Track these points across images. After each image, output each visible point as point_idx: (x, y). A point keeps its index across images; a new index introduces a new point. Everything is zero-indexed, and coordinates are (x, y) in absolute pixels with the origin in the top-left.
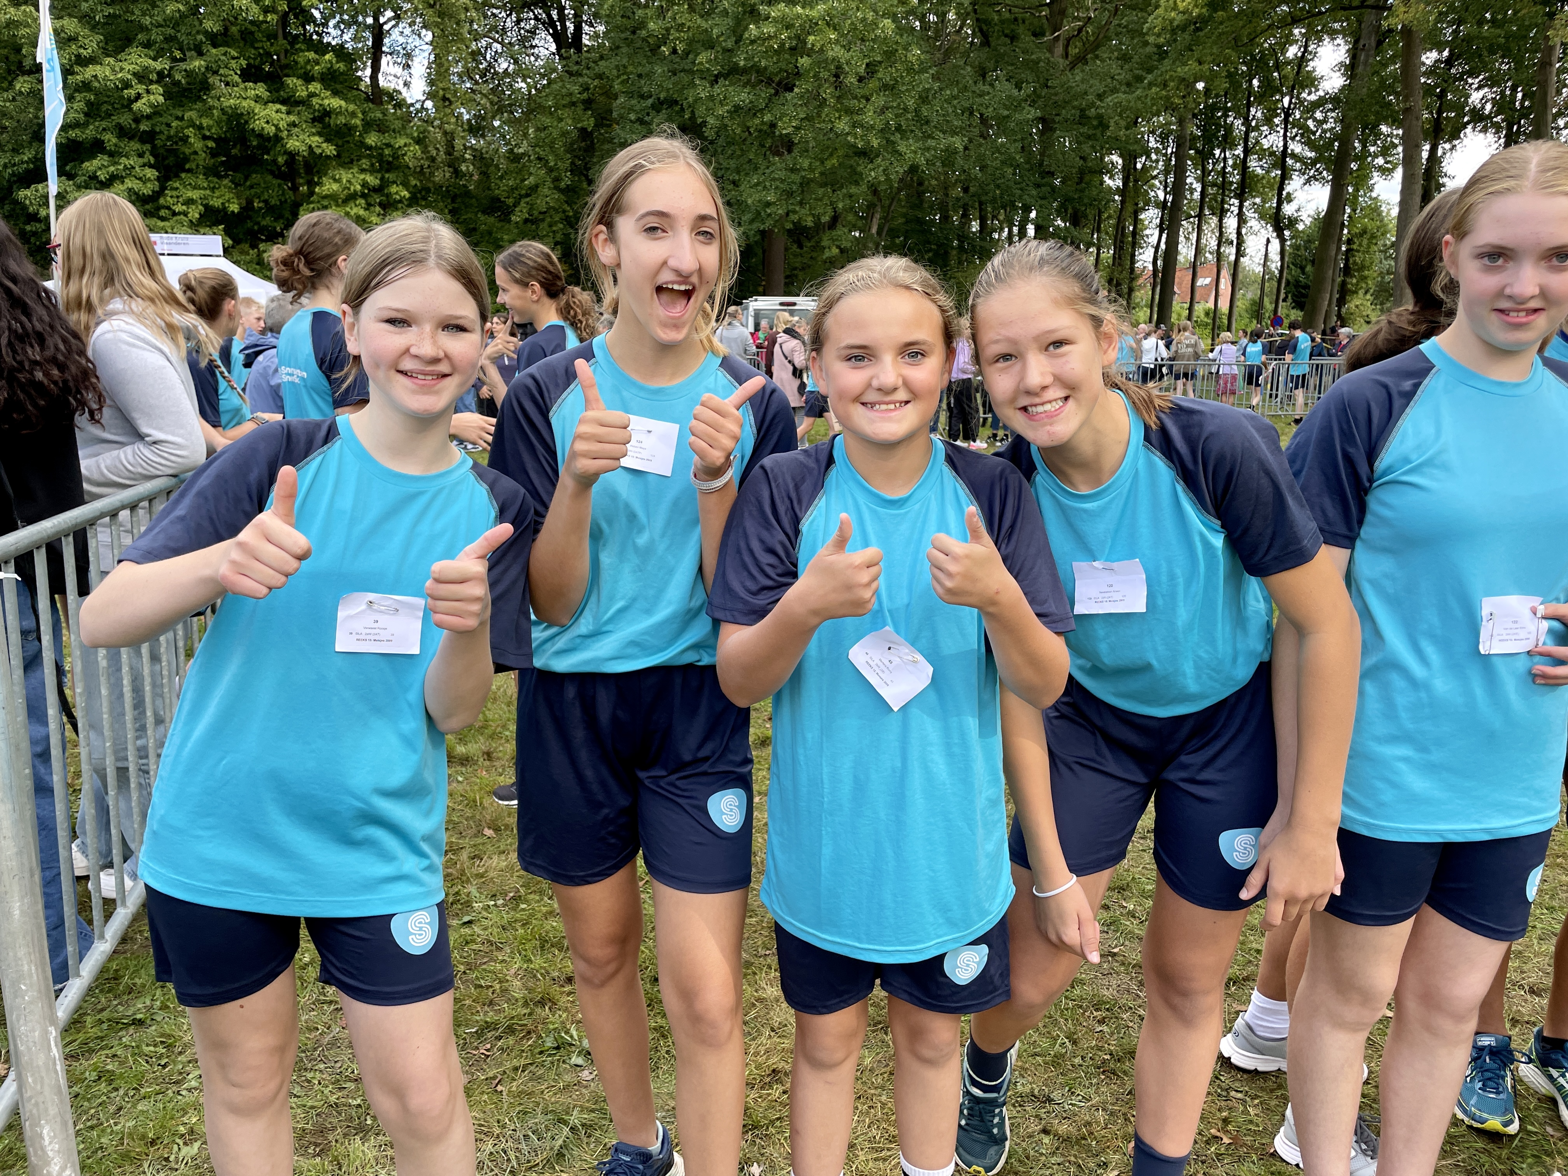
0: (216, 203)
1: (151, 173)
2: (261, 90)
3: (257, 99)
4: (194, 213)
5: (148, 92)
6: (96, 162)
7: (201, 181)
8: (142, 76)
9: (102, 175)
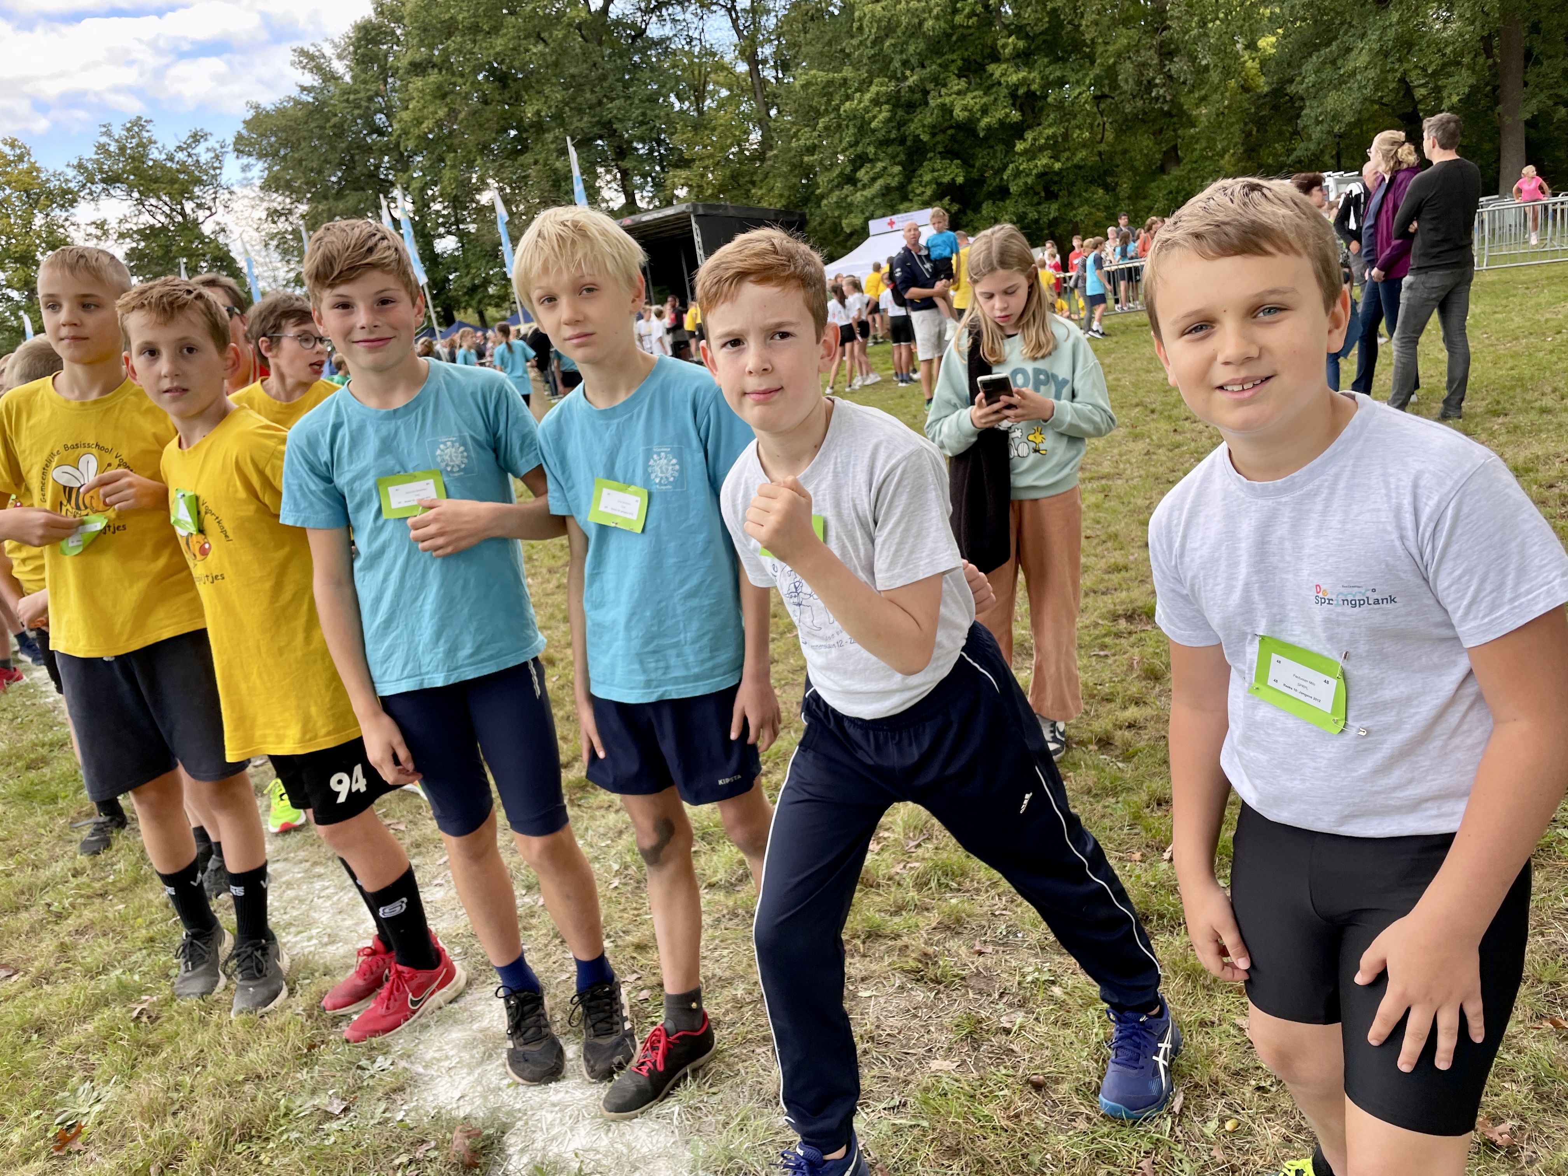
0: (946, 180)
1: (897, 169)
2: (963, 84)
3: (959, 93)
4: (929, 192)
5: (880, 111)
6: (863, 171)
7: (938, 164)
8: (876, 102)
9: (866, 179)
